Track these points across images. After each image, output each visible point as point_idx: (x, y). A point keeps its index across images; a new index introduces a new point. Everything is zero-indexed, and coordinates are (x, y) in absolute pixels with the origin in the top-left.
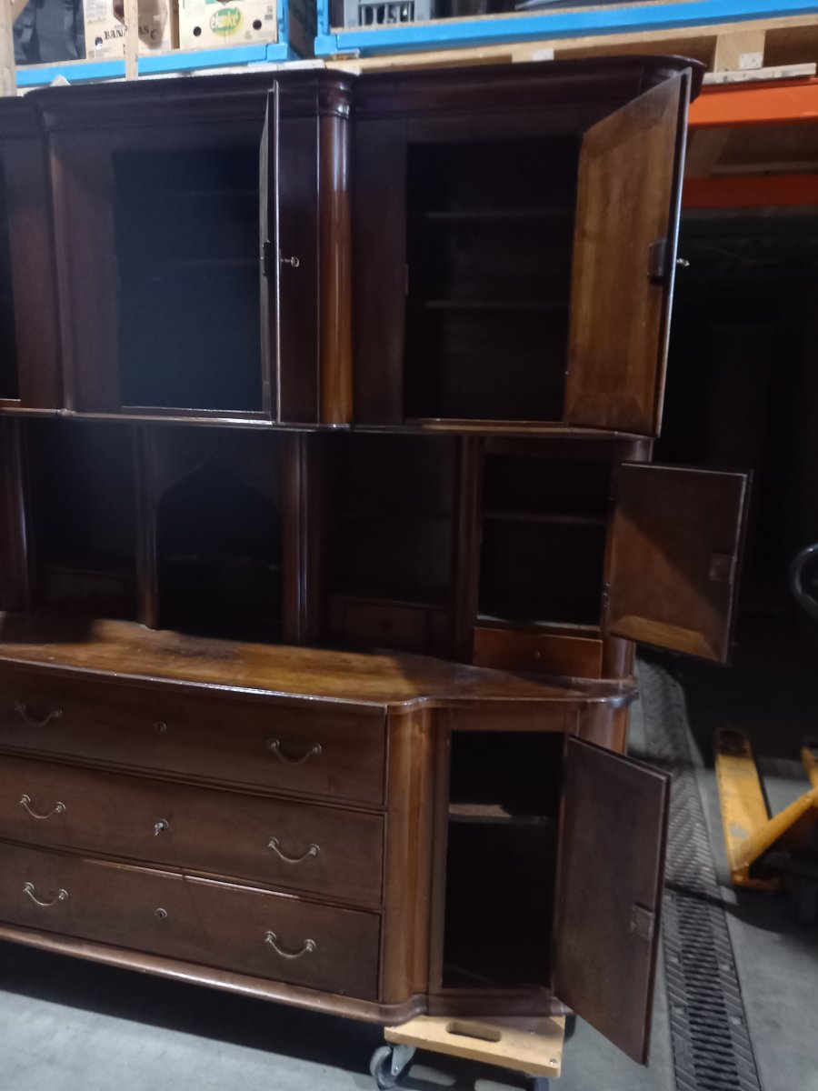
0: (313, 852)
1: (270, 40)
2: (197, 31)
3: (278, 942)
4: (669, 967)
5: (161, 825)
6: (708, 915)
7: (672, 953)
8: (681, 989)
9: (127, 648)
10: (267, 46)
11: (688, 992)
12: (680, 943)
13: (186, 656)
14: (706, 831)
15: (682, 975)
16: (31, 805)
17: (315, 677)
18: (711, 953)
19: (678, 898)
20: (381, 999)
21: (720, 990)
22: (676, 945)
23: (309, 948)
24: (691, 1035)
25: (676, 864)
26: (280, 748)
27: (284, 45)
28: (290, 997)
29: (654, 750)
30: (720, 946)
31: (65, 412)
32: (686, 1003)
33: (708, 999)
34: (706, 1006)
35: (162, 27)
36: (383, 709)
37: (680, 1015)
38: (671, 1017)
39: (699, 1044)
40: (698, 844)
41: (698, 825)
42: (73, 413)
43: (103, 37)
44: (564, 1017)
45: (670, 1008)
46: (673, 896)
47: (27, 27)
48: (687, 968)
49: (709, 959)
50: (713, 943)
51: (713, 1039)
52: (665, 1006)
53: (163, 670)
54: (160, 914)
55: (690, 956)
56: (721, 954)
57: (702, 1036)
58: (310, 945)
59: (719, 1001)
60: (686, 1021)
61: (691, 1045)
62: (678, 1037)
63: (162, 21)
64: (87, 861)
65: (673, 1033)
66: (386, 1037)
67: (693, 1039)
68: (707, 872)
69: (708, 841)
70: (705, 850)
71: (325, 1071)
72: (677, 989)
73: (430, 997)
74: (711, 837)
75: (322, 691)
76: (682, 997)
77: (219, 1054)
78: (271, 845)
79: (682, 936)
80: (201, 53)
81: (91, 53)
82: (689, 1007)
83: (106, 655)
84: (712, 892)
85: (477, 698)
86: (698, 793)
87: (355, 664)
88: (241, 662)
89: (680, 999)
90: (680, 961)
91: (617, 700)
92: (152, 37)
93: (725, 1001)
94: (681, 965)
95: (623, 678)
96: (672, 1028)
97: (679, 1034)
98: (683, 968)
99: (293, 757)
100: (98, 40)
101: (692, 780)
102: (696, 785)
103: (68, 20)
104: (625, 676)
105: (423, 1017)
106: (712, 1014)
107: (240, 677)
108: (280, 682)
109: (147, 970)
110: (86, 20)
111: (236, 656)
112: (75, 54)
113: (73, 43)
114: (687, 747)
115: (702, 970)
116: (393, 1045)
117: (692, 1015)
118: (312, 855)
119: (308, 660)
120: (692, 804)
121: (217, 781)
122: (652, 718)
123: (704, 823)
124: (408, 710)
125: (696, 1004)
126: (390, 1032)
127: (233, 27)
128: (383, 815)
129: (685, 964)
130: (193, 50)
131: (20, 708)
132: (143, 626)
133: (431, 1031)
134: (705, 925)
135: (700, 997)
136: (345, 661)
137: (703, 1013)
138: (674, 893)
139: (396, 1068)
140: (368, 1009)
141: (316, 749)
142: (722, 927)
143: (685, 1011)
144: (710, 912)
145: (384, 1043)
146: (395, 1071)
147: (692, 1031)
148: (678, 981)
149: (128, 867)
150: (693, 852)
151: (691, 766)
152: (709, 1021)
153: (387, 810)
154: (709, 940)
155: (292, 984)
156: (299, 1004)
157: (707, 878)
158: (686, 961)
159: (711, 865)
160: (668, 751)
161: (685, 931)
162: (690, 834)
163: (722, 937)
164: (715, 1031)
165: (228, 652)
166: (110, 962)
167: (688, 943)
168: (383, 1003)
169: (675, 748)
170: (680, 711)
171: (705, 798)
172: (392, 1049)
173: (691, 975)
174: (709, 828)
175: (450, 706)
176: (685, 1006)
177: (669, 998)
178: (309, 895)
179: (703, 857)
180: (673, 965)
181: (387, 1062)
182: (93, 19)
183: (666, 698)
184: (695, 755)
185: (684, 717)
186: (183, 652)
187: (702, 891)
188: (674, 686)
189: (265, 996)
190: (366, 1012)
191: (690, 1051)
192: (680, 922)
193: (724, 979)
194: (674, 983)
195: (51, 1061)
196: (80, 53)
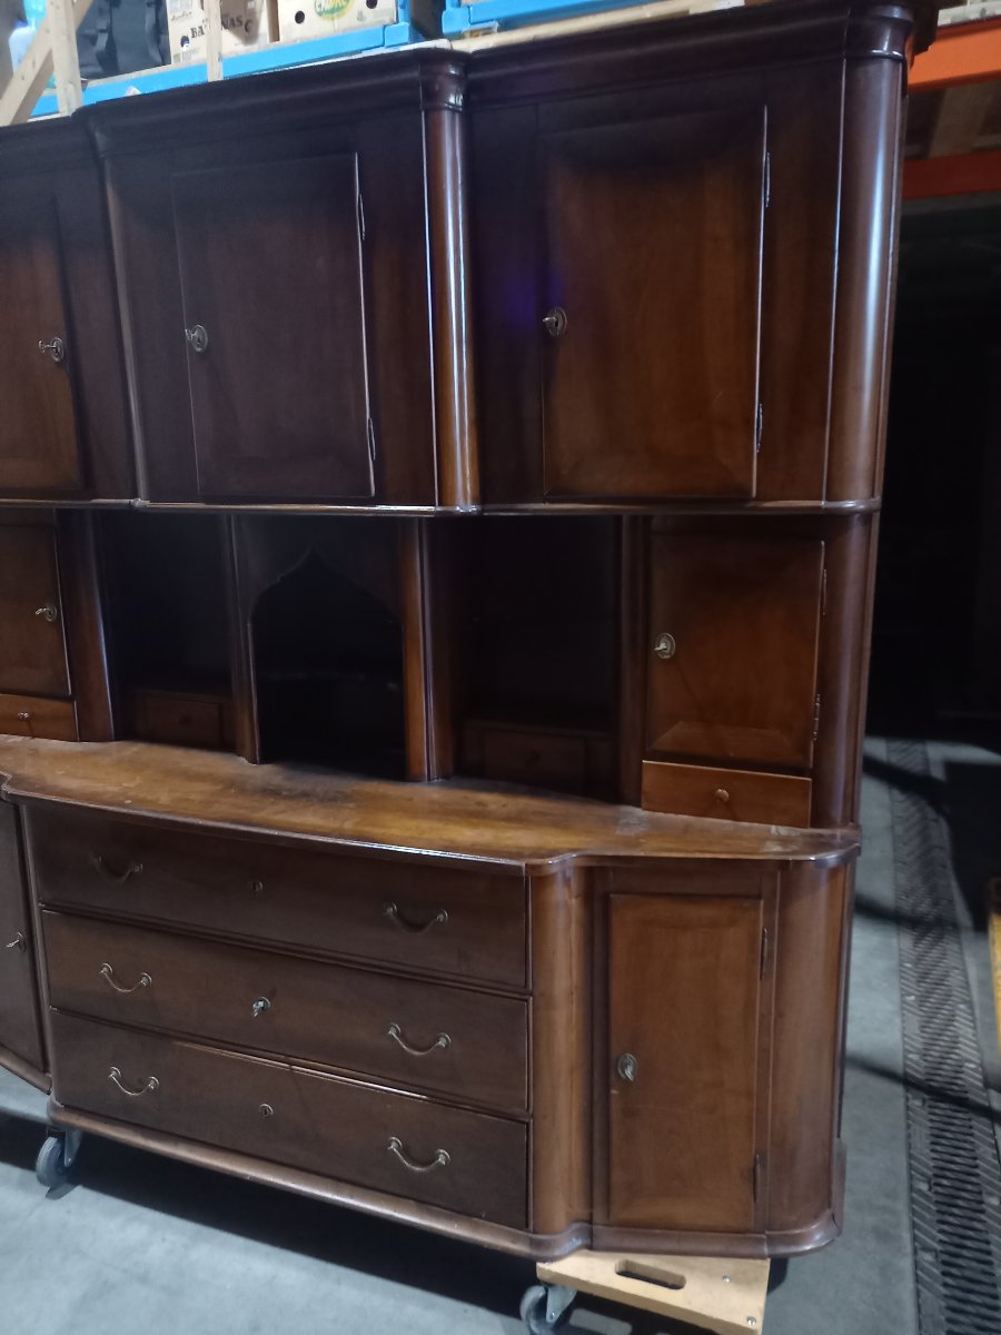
0: (442, 1043)
1: (387, 20)
2: (300, 17)
3: (405, 1151)
4: (915, 1195)
5: (261, 1004)
6: (971, 1127)
7: (919, 1176)
8: (932, 1227)
9: (219, 788)
10: (385, 27)
11: (941, 1231)
12: (932, 1164)
13: (285, 798)
14: (972, 1014)
15: (934, 1208)
16: (113, 976)
17: (440, 825)
18: (973, 1179)
19: (932, 1103)
20: (531, 1228)
21: (987, 1232)
22: (927, 1166)
23: (441, 1160)
24: (943, 1290)
25: (929, 1059)
26: (398, 914)
27: (404, 25)
28: (421, 1218)
29: (906, 906)
30: (987, 1172)
31: (139, 502)
32: (939, 1247)
33: (969, 1243)
34: (965, 1252)
35: (258, 15)
36: (520, 868)
37: (931, 1263)
38: (916, 1264)
39: (954, 1304)
40: (961, 1032)
41: (962, 1006)
42: (148, 502)
43: (190, 36)
44: (769, 1260)
45: (915, 1252)
46: (924, 1101)
47: (102, 31)
48: (940, 1199)
49: (969, 1187)
50: (976, 1167)
51: (973, 1297)
52: (909, 1249)
53: (259, 816)
54: (265, 1109)
55: (945, 1182)
56: (989, 1183)
57: (959, 1294)
58: (443, 1157)
59: (983, 1246)
60: (936, 1272)
61: (943, 1304)
62: (925, 1293)
63: (258, 9)
64: (180, 1043)
65: (920, 1287)
66: (539, 1275)
67: (946, 1296)
68: (972, 1069)
69: (975, 1028)
70: (970, 1040)
71: (466, 1311)
72: (925, 1226)
73: (595, 1227)
74: (978, 1023)
75: (447, 844)
76: (933, 1238)
77: (339, 1282)
78: (392, 1032)
79: (935, 1156)
80: (306, 45)
81: (177, 56)
82: (941, 1252)
83: (192, 797)
84: (977, 1097)
85: (642, 854)
86: (964, 964)
87: (493, 807)
88: (352, 805)
89: (929, 1241)
90: (930, 1189)
91: (831, 857)
92: (246, 30)
93: (992, 1248)
94: (930, 1194)
95: (841, 827)
96: (917, 1280)
97: (925, 1287)
98: (935, 1198)
99: (415, 926)
100: (185, 40)
101: (955, 947)
102: (961, 953)
103: (149, 18)
104: (844, 824)
105: (586, 1251)
106: (974, 1264)
107: (348, 826)
108: (395, 832)
109: (252, 1177)
110: (170, 17)
111: (347, 798)
112: (159, 59)
113: (155, 47)
114: (951, 901)
115: (961, 1203)
116: (548, 1285)
117: (945, 1263)
118: (440, 1047)
119: (432, 802)
120: (955, 979)
121: (322, 952)
122: (905, 863)
123: (970, 1004)
124: (554, 870)
125: (952, 1249)
126: (545, 1268)
127: (343, 7)
128: (526, 1001)
129: (936, 1193)
130: (295, 40)
131: (96, 861)
132: (243, 759)
133: (595, 1270)
134: (965, 1142)
135: (957, 1240)
136: (480, 803)
137: (961, 1262)
138: (926, 1096)
139: (553, 1313)
140: (515, 1239)
141: (441, 917)
142: (990, 1145)
143: (937, 1257)
144: (973, 1123)
145: (536, 1282)
146: (552, 1317)
147: (945, 1285)
148: (928, 1216)
149: (226, 1053)
150: (955, 1041)
151: (955, 927)
152: (968, 1273)
153: (531, 994)
154: (970, 1162)
155: (423, 1202)
156: (432, 1228)
157: (972, 1078)
158: (939, 1189)
159: (978, 1061)
160: (924, 908)
161: (939, 1148)
162: (951, 1019)
163: (990, 1159)
164: (977, 1287)
165: (339, 792)
166: (208, 1165)
167: (941, 1164)
168: (535, 1232)
169: (936, 904)
170: (944, 855)
171: (973, 972)
172: (547, 1290)
173: (945, 1208)
174: (977, 1012)
175: (608, 864)
176: (935, 1251)
177: (915, 1238)
178: (439, 1095)
179: (967, 1050)
180: (920, 1192)
181: (541, 1306)
182: (177, 15)
183: (924, 836)
184: (962, 914)
185: (949, 864)
186: (285, 793)
187: (962, 1095)
188: (934, 820)
189: (391, 1216)
190: (513, 1242)
191: (943, 1314)
192: (933, 1135)
193: (991, 1217)
194: (922, 1218)
195: (144, 1279)
196: (165, 58)
